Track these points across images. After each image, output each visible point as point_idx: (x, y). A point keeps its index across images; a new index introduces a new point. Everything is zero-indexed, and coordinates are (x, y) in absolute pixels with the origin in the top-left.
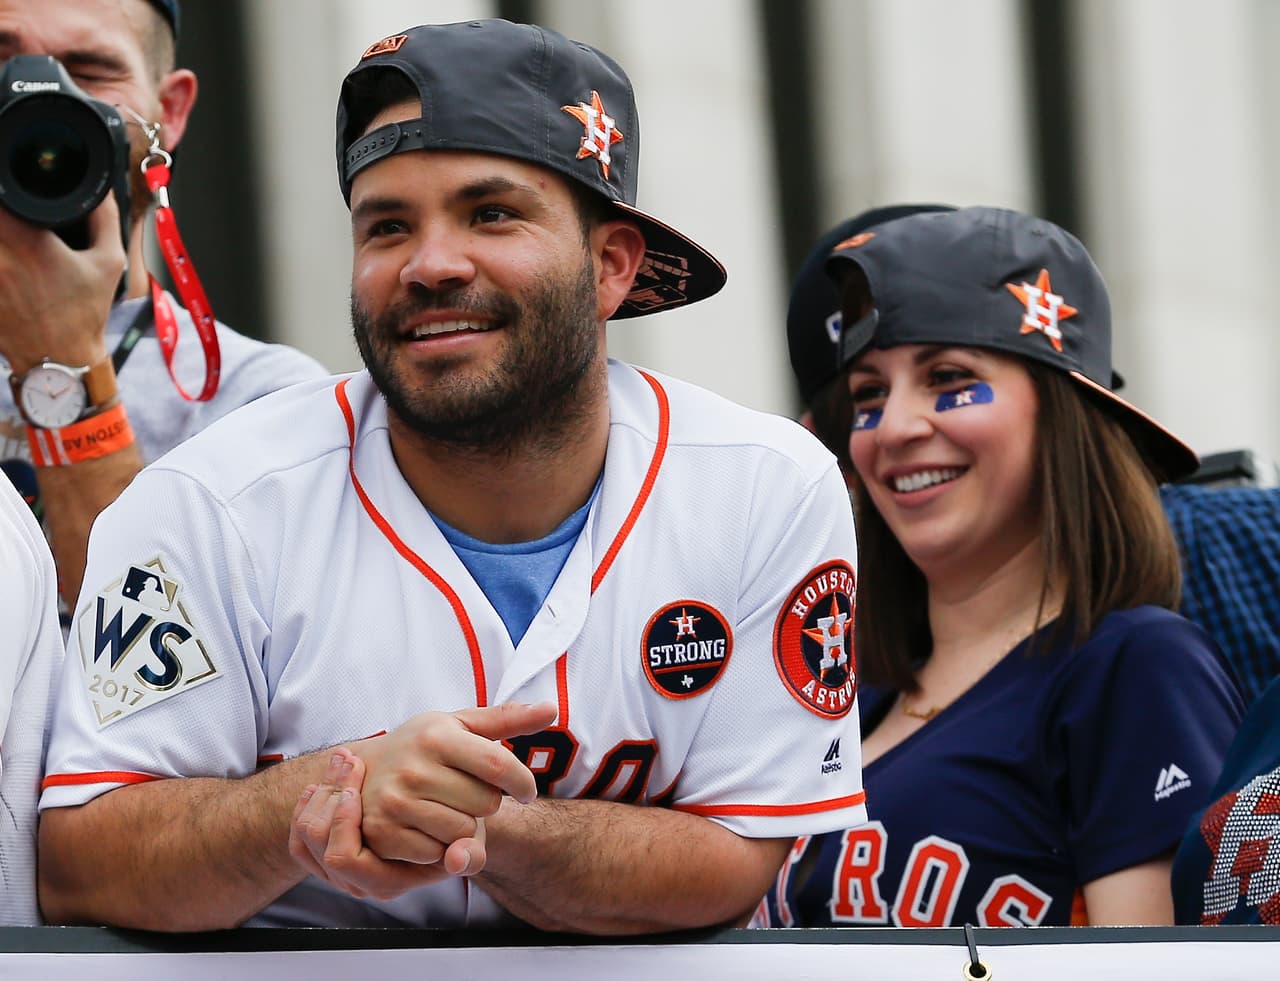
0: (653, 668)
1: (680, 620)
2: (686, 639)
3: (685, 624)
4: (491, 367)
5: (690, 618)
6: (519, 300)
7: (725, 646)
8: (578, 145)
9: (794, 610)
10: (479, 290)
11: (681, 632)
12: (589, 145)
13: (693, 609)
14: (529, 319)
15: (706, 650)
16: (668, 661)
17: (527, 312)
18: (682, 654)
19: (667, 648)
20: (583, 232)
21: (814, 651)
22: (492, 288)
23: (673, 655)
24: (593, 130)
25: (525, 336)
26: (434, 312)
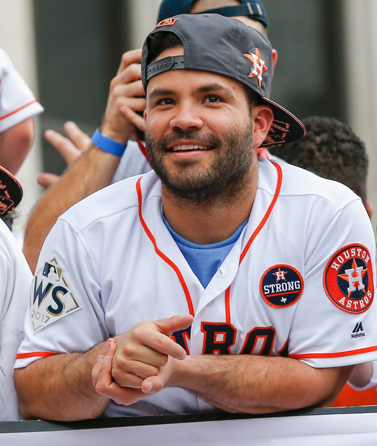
0: (265, 295)
1: (277, 273)
2: (281, 281)
3: (280, 275)
4: (207, 166)
5: (282, 272)
6: (221, 138)
7: (300, 283)
8: (250, 71)
9: (332, 266)
10: (204, 133)
11: (278, 279)
12: (254, 72)
13: (283, 268)
14: (225, 146)
15: (291, 286)
16: (273, 291)
17: (224, 143)
18: (279, 288)
19: (272, 286)
20: (249, 110)
21: (344, 284)
22: (210, 132)
23: (275, 289)
24: (256, 65)
25: (222, 154)
26: (184, 140)
